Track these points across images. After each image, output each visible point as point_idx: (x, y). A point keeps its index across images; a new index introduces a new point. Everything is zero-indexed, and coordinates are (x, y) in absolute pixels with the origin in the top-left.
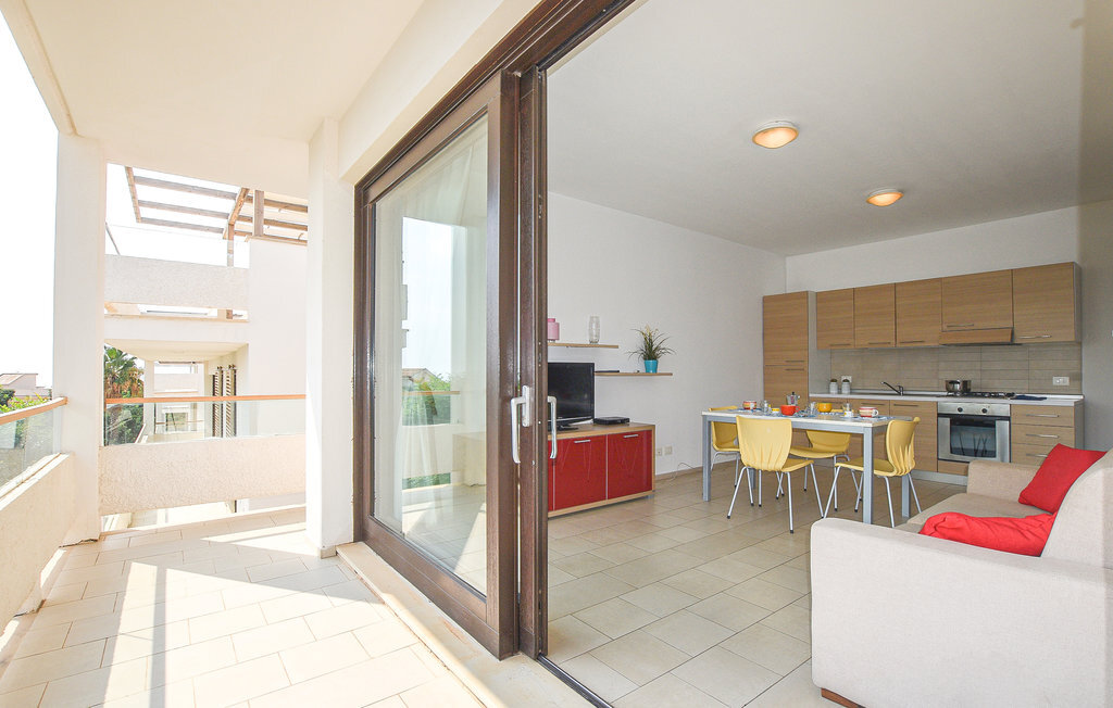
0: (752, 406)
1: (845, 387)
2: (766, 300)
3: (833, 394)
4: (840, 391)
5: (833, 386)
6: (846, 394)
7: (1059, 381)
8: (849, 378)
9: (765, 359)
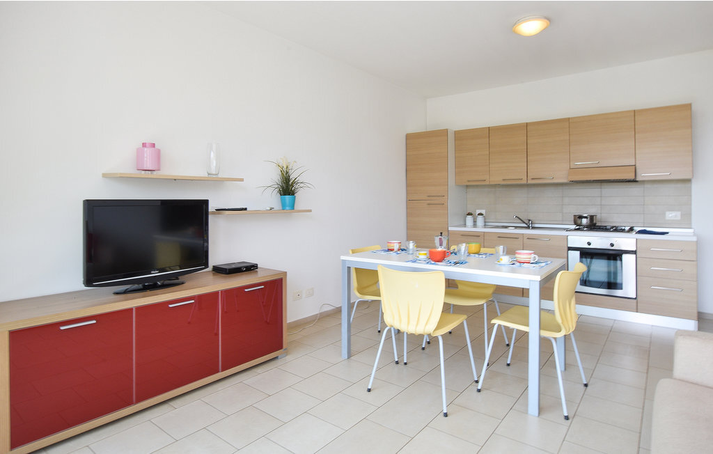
0: (396, 247)
1: (480, 220)
2: (409, 137)
3: (469, 228)
4: (475, 225)
5: (469, 219)
6: (480, 229)
7: (671, 215)
8: (483, 212)
9: (408, 193)
